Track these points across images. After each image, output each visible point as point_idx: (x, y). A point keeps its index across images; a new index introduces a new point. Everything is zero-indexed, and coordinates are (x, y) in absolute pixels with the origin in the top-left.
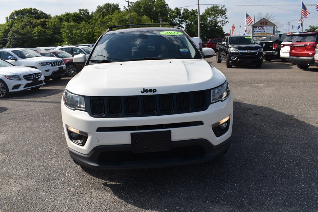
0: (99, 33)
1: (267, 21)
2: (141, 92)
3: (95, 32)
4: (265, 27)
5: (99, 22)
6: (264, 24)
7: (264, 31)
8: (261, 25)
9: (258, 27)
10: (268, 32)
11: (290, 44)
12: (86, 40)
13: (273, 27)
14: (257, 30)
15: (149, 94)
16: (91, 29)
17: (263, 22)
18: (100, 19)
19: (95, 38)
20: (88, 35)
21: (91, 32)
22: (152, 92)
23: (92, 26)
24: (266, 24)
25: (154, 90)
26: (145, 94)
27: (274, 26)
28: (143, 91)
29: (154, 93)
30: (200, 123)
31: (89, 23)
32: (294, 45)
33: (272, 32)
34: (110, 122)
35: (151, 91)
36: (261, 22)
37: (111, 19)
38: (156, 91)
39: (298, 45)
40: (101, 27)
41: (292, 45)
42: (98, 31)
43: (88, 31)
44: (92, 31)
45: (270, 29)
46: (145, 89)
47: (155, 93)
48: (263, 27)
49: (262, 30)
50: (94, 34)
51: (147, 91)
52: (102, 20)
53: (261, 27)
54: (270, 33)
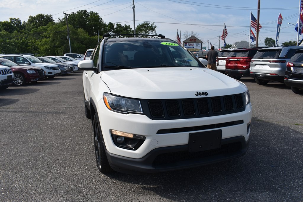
0: (33, 43)
1: (195, 38)
2: (196, 95)
3: (29, 42)
4: (194, 44)
5: (32, 32)
6: (193, 41)
7: (194, 47)
8: (190, 42)
9: (188, 43)
10: (196, 48)
11: (226, 59)
12: (18, 49)
13: (200, 44)
14: (188, 46)
15: (202, 96)
16: (25, 39)
17: (192, 39)
18: (33, 29)
19: (28, 48)
20: (21, 45)
21: (24, 42)
22: (205, 95)
23: (26, 36)
24: (195, 41)
25: (206, 94)
26: (199, 97)
27: (202, 43)
28: (197, 94)
29: (206, 96)
30: (241, 122)
31: (21, 33)
32: (230, 59)
33: (200, 48)
34: (172, 124)
35: (203, 94)
36: (191, 39)
37: (45, 30)
38: (207, 94)
39: (234, 59)
40: (34, 38)
41: (228, 59)
42: (32, 41)
43: (22, 41)
44: (26, 41)
45: (199, 45)
46: (198, 92)
47: (208, 96)
48: (193, 44)
49: (192, 46)
50: (28, 44)
51: (200, 94)
52: (35, 31)
53: (190, 44)
54: (198, 49)
